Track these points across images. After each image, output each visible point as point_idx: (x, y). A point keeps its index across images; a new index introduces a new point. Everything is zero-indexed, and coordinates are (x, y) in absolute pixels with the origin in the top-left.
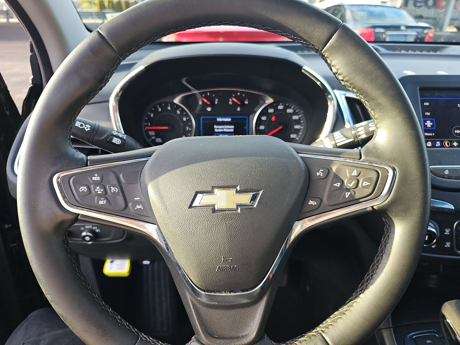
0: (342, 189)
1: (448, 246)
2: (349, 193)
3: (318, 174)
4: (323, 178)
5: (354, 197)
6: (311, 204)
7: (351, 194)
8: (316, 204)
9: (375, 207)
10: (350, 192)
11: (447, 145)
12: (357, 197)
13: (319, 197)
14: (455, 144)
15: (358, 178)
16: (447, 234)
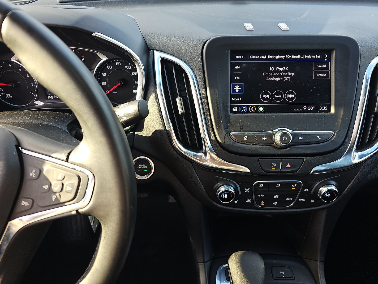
0: (50, 191)
1: (249, 202)
2: (55, 197)
3: (31, 174)
4: (35, 178)
5: (59, 201)
6: (24, 204)
7: (57, 198)
8: (28, 205)
9: (79, 211)
10: (56, 195)
11: (253, 110)
12: (62, 200)
13: (31, 197)
14: (261, 109)
15: (63, 182)
16: (247, 192)
